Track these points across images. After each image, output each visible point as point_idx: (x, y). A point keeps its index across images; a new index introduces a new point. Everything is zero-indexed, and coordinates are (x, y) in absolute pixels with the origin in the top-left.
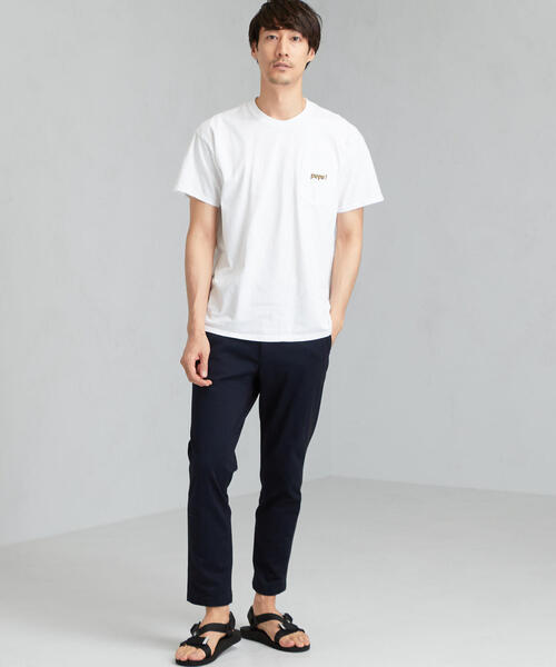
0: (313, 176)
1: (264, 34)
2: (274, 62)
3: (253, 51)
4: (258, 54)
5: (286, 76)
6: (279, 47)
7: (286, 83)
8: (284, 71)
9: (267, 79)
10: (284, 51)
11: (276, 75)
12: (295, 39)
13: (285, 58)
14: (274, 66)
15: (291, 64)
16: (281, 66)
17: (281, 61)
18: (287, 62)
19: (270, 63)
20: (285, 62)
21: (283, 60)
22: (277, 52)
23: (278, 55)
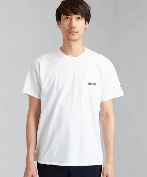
0: (89, 84)
1: (63, 17)
2: (69, 30)
4: (61, 26)
5: (75, 37)
6: (71, 23)
7: (75, 40)
8: (74, 35)
9: (66, 38)
10: (74, 25)
11: (71, 36)
12: (79, 18)
13: (74, 28)
14: (69, 33)
15: (77, 31)
16: (73, 32)
17: (72, 30)
18: (75, 30)
19: (67, 31)
20: (74, 30)
21: (73, 30)
22: (70, 25)
23: (71, 27)
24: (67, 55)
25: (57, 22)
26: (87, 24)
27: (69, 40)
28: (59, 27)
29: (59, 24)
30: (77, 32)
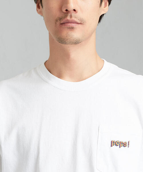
0: (113, 143)
2: (60, 19)
3: (38, 7)
4: (44, 10)
5: (76, 34)
7: (77, 42)
8: (72, 28)
10: (72, 6)
13: (73, 14)
14: (61, 24)
15: (81, 20)
16: (69, 23)
17: (68, 18)
18: (76, 17)
19: (57, 21)
20: (73, 19)
21: (71, 16)
22: (63, 7)
23: (64, 10)
24: (59, 77)
25: (36, 3)
26: (106, 4)
27: (62, 41)
28: (40, 13)
29: (40, 5)
30: (79, 21)
